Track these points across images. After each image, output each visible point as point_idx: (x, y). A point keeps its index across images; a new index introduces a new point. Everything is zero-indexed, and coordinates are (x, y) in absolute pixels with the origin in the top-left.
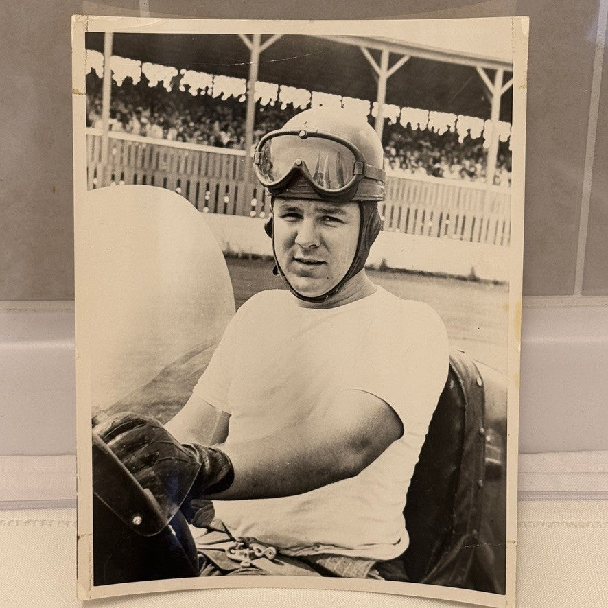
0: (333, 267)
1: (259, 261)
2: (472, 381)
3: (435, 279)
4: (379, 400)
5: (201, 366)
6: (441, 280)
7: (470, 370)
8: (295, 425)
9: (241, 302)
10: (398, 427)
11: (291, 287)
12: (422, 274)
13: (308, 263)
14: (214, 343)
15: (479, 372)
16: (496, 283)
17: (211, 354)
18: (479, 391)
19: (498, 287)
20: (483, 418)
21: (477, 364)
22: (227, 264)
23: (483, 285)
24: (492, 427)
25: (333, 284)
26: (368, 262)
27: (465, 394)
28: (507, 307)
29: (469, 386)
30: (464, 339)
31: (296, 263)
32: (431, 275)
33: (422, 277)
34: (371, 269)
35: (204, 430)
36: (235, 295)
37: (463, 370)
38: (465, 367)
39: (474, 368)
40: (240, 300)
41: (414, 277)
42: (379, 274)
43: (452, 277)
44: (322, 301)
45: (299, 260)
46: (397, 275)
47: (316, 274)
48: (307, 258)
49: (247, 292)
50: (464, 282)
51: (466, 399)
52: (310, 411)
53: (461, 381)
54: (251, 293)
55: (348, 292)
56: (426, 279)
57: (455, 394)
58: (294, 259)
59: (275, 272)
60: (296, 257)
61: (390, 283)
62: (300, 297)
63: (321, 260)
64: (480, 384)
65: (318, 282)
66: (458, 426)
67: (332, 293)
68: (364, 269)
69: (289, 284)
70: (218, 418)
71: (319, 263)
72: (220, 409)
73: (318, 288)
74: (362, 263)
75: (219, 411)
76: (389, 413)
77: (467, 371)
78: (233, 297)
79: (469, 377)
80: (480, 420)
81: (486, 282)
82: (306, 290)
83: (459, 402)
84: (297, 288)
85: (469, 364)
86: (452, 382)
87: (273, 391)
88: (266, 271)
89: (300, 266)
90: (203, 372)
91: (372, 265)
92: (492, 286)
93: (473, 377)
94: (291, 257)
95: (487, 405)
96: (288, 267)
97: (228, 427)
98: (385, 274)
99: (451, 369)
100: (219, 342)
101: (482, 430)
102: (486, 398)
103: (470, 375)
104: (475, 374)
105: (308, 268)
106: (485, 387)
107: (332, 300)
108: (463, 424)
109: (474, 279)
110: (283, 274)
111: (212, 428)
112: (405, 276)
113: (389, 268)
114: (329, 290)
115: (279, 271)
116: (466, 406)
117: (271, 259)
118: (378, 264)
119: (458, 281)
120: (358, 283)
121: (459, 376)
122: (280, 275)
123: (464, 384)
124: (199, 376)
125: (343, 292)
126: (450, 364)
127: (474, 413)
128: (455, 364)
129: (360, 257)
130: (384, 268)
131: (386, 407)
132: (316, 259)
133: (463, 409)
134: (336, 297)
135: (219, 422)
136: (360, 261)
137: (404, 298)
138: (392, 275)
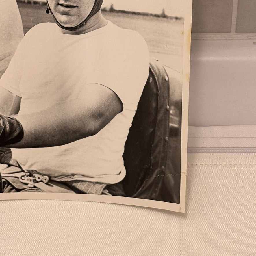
0: (82, 9)
1: (38, 5)
2: (163, 78)
3: (142, 17)
4: (109, 89)
5: (3, 68)
6: (145, 17)
7: (161, 71)
8: (59, 104)
9: (27, 30)
10: (120, 106)
11: (57, 21)
12: (134, 13)
13: (67, 7)
14: (11, 54)
15: (166, 72)
16: (177, 18)
17: (9, 60)
18: (166, 83)
19: (178, 21)
20: (169, 100)
21: (165, 68)
22: (19, 6)
23: (169, 20)
24: (173, 105)
25: (82, 20)
26: (102, 6)
27: (158, 86)
28: (183, 33)
29: (160, 81)
30: (158, 52)
31: (60, 7)
32: (139, 14)
33: (134, 15)
34: (104, 10)
35: (5, 106)
36: (23, 26)
37: (157, 71)
38: (159, 70)
39: (164, 70)
40: (26, 29)
41: (130, 15)
42: (109, 14)
43: (151, 15)
44: (75, 30)
45: (62, 5)
46: (120, 14)
47: (72, 13)
48: (67, 3)
49: (30, 24)
50: (158, 18)
51: (159, 88)
52: (69, 96)
53: (156, 78)
54: (33, 24)
55: (91, 25)
56: (136, 16)
57: (153, 86)
58: (58, 4)
59: (47, 12)
60: (60, 3)
61: (116, 19)
62: (62, 27)
63: (75, 5)
64: (167, 79)
65: (73, 18)
66: (154, 105)
67: (81, 25)
68: (100, 10)
69: (56, 19)
70: (14, 99)
71: (74, 7)
72: (15, 94)
73: (73, 22)
74: (99, 7)
75: (15, 95)
76: (115, 97)
77: (159, 72)
78: (22, 26)
79: (161, 76)
80: (167, 101)
81: (171, 18)
82: (66, 23)
83: (155, 90)
84: (61, 22)
85: (161, 68)
86: (151, 79)
87: (47, 84)
88: (42, 11)
89: (62, 9)
90: (4, 72)
91: (105, 8)
92: (174, 20)
93: (163, 75)
94: (57, 3)
95: (171, 92)
96: (55, 9)
97: (19, 105)
98: (112, 14)
99: (150, 71)
100: (14, 53)
101: (168, 107)
102: (170, 88)
103: (162, 74)
104: (164, 73)
105: (67, 9)
106: (170, 81)
107: (81, 29)
108: (157, 103)
109: (164, 16)
110: (52, 13)
111: (10, 105)
112: (125, 15)
113: (115, 10)
114: (79, 23)
115: (49, 12)
116: (159, 93)
117: (45, 4)
118: (108, 8)
119: (155, 17)
120: (97, 19)
121: (155, 75)
122: (50, 14)
123: (158, 80)
124: (2, 74)
125: (88, 25)
126: (150, 68)
127: (163, 97)
128: (153, 68)
129: (98, 3)
130: (112, 10)
131: (113, 93)
132: (72, 4)
133: (157, 95)
134: (84, 28)
135: (15, 102)
136: (98, 6)
137: (124, 28)
138: (116, 14)
